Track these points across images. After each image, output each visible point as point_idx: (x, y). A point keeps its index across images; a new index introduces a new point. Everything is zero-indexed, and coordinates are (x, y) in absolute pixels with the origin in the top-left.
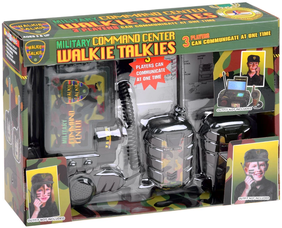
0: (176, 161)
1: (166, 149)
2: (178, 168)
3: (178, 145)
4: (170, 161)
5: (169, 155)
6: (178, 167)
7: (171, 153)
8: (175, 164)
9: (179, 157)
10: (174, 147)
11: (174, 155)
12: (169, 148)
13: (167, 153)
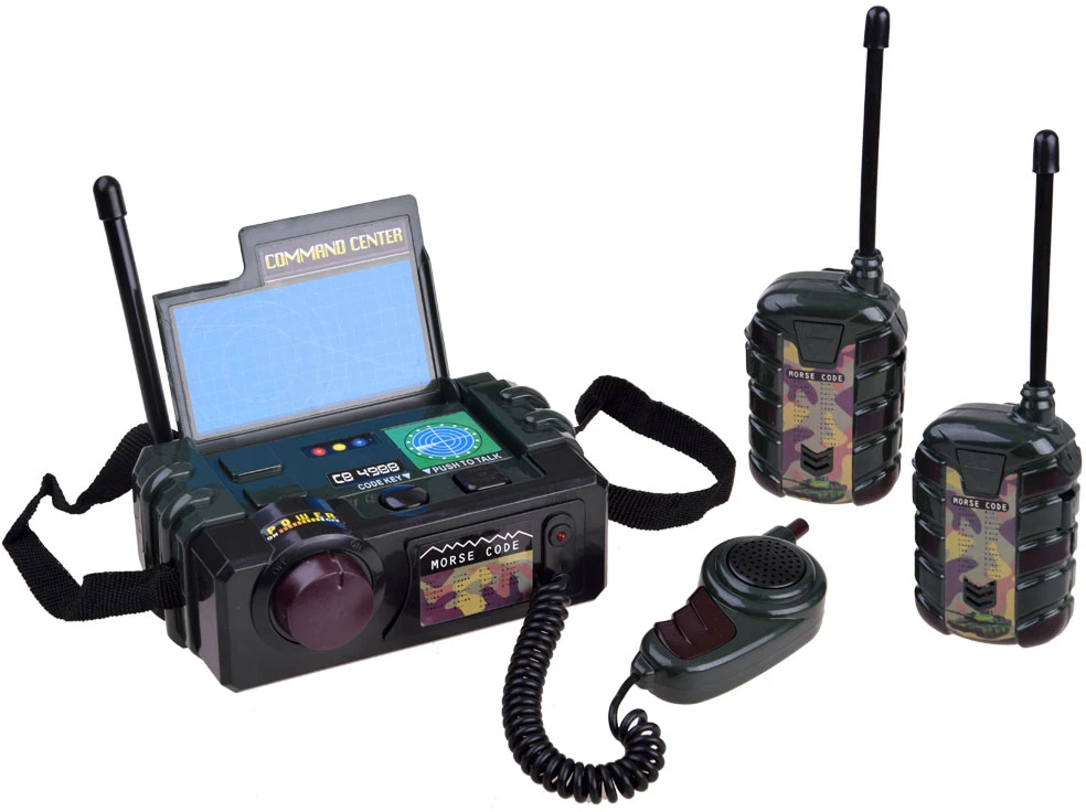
0: (826, 417)
1: (794, 370)
2: (998, 574)
3: (998, 494)
4: (972, 541)
5: (967, 523)
7: (973, 515)
8: (823, 426)
9: (836, 407)
10: (819, 370)
11: (819, 396)
12: (804, 372)
13: (797, 384)
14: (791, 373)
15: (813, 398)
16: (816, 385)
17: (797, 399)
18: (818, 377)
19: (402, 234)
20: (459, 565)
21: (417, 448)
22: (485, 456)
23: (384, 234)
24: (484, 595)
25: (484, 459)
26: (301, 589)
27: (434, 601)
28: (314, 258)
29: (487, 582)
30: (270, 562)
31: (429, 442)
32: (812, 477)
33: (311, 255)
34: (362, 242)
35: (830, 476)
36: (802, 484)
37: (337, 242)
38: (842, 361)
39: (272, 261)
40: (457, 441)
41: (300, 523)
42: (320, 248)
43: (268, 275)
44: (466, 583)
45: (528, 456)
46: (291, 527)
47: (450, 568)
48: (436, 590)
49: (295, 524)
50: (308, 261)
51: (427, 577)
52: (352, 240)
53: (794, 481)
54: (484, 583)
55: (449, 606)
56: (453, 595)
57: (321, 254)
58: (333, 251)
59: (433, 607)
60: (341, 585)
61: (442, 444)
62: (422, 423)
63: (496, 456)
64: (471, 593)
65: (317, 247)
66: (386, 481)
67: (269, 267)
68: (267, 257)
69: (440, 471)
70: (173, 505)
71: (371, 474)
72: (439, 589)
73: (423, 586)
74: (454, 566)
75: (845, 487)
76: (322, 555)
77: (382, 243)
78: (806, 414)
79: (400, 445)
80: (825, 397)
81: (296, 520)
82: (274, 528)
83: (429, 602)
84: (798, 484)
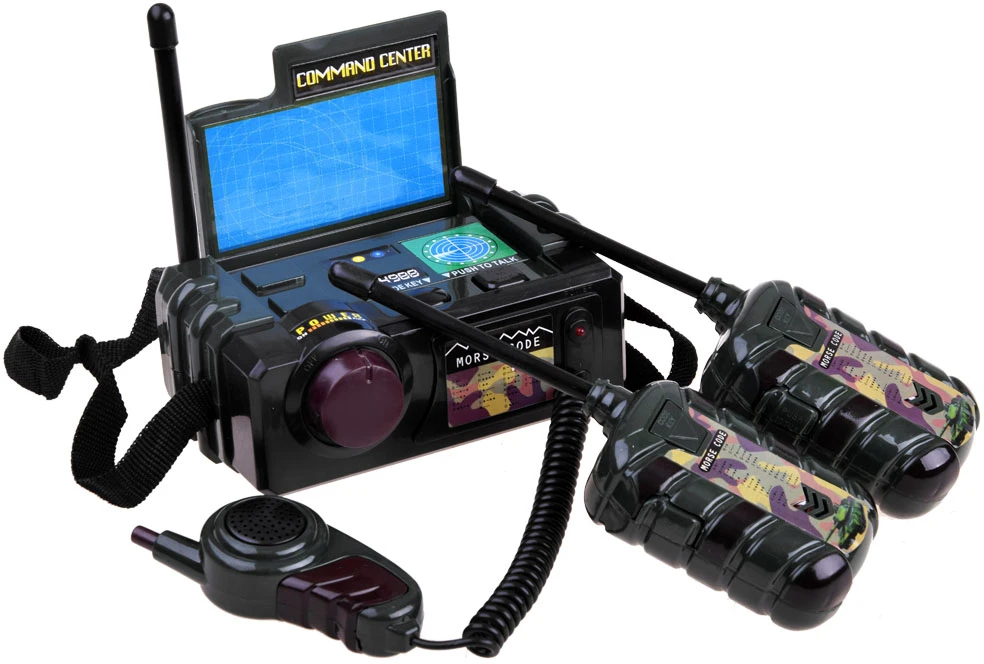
0: (763, 466)
4: (754, 477)
6: (788, 473)
13: (718, 469)
16: (839, 353)
17: (736, 478)
19: (430, 50)
20: (483, 363)
21: (435, 256)
22: (502, 260)
23: (413, 51)
24: (508, 395)
25: (501, 262)
26: (332, 386)
27: (460, 401)
28: (344, 76)
29: (511, 380)
30: (301, 360)
31: (446, 250)
33: (341, 73)
34: (391, 59)
37: (367, 59)
38: (704, 422)
39: (303, 79)
40: (474, 248)
41: (328, 322)
42: (350, 66)
43: (298, 93)
44: (490, 382)
45: (544, 257)
46: (319, 326)
47: (475, 365)
48: (461, 388)
49: (323, 324)
50: (338, 79)
51: (452, 375)
52: (381, 57)
53: (945, 428)
54: (508, 381)
55: (475, 406)
56: (478, 395)
57: (350, 71)
58: (363, 69)
59: (459, 407)
60: (371, 379)
61: (459, 252)
62: (438, 235)
63: (513, 259)
64: (496, 392)
65: (347, 64)
66: (408, 285)
67: (300, 85)
68: (298, 76)
69: (459, 274)
70: (201, 313)
71: (392, 281)
72: (465, 388)
73: (450, 384)
74: (478, 364)
76: (349, 352)
77: (410, 60)
79: (419, 255)
81: (324, 320)
82: (302, 329)
83: (456, 401)
84: (837, 530)
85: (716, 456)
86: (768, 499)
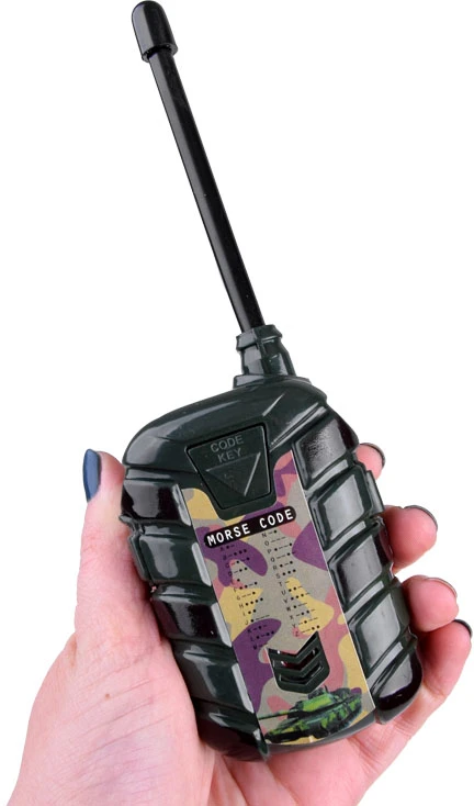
0: (289, 586)
1: (214, 533)
2: (314, 623)
4: (259, 592)
5: (242, 565)
6: (313, 614)
8: (291, 603)
9: (298, 563)
10: (252, 515)
11: (267, 557)
12: (231, 528)
13: (227, 552)
14: (211, 539)
15: (257, 563)
16: (254, 541)
17: (235, 577)
18: (254, 527)
32: (303, 696)
35: (329, 683)
36: (290, 715)
38: (282, 485)
53: (278, 715)
75: (358, 690)
78: (257, 597)
80: (274, 554)
84: (286, 717)
85: (243, 535)
86: (244, 627)
